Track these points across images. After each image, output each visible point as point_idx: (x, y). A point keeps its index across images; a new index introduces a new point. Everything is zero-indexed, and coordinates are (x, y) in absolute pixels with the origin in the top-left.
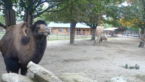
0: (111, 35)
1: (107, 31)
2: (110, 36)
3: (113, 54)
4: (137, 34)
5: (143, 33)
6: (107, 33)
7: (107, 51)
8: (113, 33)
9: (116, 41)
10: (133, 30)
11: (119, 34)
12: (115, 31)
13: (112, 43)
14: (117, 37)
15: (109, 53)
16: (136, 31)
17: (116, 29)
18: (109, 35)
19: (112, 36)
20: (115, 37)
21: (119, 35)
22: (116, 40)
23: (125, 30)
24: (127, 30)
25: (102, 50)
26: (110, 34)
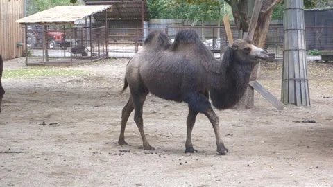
0: (74, 51)
1: (46, 25)
2: (68, 54)
3: (85, 164)
4: (214, 38)
5: (244, 27)
6: (49, 39)
7: (50, 148)
8: (81, 40)
9: (104, 85)
10: (192, 18)
11: (116, 40)
12: (92, 25)
13: (79, 96)
14: (107, 57)
15: (59, 161)
16: (206, 17)
17: (96, 16)
18: (59, 53)
19: (80, 55)
20: (95, 59)
21: (115, 50)
22: (100, 79)
23: (147, 19)
24: (156, 14)
25: (16, 147)
26: (63, 45)
